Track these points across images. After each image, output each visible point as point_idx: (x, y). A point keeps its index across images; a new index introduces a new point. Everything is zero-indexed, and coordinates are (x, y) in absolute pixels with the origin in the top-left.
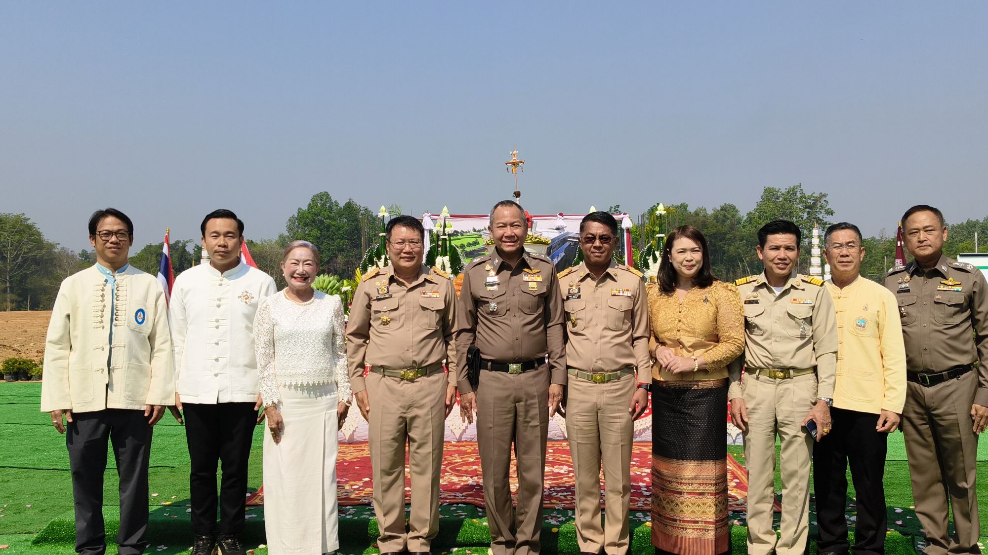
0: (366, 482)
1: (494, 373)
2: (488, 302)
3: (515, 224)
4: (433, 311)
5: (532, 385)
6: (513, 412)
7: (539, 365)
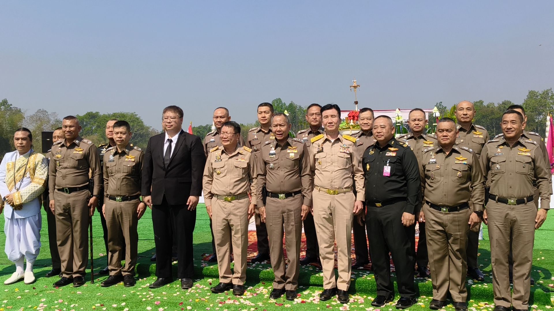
2: (269, 163)
3: (282, 125)
6: (281, 218)
7: (295, 195)
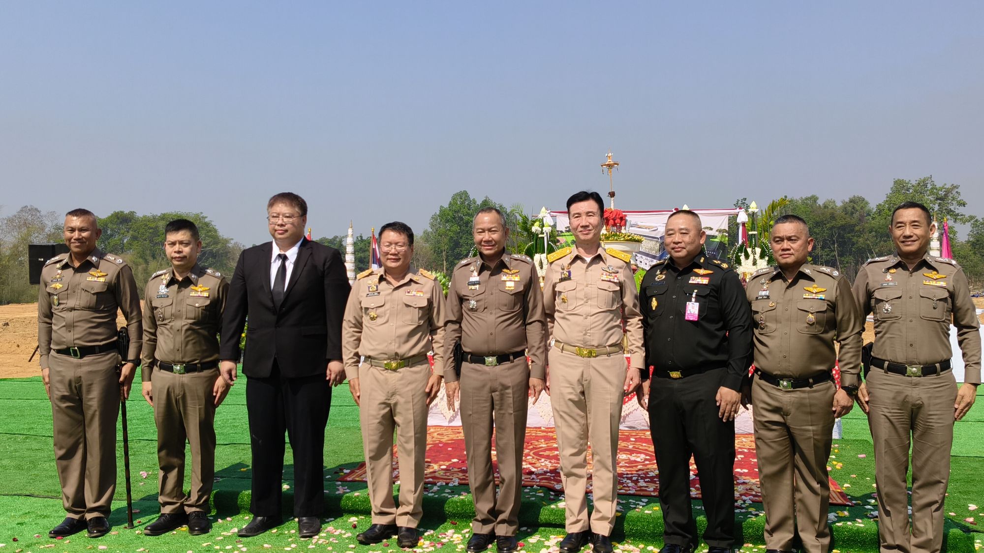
0: (454, 463)
1: (473, 365)
2: (468, 300)
3: (493, 229)
4: (416, 308)
5: (506, 377)
6: (490, 401)
7: (515, 358)
